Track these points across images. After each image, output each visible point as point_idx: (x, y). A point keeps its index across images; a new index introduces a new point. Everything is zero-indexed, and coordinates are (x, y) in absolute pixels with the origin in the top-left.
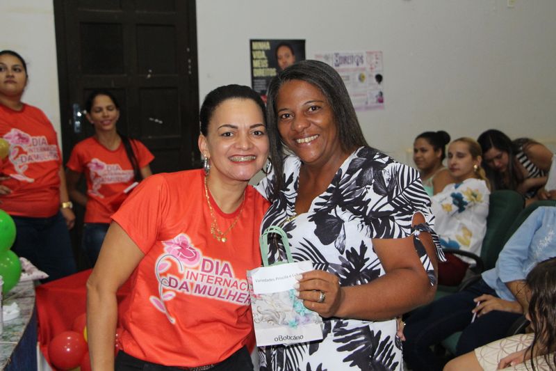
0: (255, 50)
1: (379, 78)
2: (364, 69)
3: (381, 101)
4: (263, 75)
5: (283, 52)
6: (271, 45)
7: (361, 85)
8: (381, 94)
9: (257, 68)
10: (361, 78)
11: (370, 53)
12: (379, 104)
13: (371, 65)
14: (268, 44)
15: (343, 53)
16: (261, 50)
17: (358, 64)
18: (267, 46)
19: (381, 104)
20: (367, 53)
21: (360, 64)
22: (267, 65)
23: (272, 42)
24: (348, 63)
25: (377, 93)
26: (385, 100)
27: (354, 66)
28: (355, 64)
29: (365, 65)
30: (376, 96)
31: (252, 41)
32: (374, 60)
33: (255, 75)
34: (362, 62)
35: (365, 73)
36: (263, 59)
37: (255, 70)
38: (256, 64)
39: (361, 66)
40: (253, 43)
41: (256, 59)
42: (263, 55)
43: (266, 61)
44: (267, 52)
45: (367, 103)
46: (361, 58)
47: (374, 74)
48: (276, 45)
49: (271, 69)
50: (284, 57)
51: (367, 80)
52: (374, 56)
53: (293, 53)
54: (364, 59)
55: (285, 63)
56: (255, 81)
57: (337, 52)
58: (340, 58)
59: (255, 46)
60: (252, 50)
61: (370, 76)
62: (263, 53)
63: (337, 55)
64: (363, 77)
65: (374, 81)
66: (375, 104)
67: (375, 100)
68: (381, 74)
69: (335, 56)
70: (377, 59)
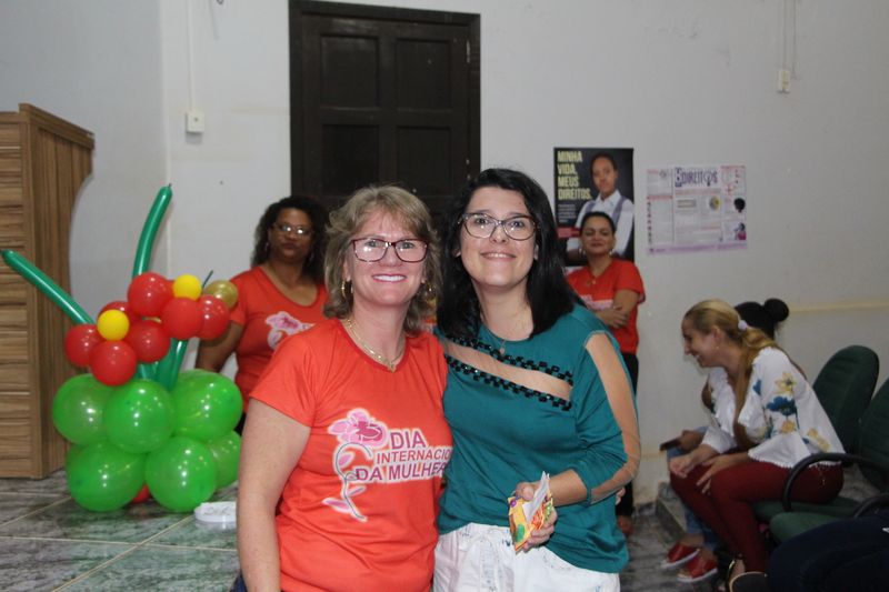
0: (561, 163)
1: (740, 204)
2: (717, 191)
3: (742, 237)
4: (572, 198)
5: (601, 165)
6: (583, 156)
7: (712, 213)
8: (743, 227)
9: (563, 188)
10: (714, 204)
11: (728, 168)
12: (739, 242)
13: (729, 186)
14: (580, 154)
15: (686, 168)
16: (570, 163)
17: (709, 184)
18: (578, 157)
19: (742, 242)
20: (723, 167)
21: (712, 183)
22: (577, 184)
23: (584, 151)
24: (695, 182)
25: (736, 225)
26: (748, 236)
27: (704, 186)
28: (705, 184)
29: (720, 185)
30: (736, 230)
31: (557, 150)
32: (733, 179)
33: (560, 198)
34: (716, 181)
35: (719, 197)
36: (573, 175)
37: (560, 191)
38: (562, 182)
39: (713, 186)
40: (559, 154)
41: (563, 175)
42: (572, 169)
43: (576, 179)
44: (578, 165)
45: (721, 239)
46: (714, 175)
47: (733, 198)
48: (592, 155)
49: (583, 190)
50: (602, 173)
51: (722, 206)
52: (733, 173)
53: (615, 168)
54: (719, 176)
55: (603, 181)
56: (560, 206)
57: (678, 166)
58: (684, 174)
59: (561, 157)
60: (556, 162)
61: (727, 201)
62: (573, 166)
63: (678, 170)
64: (717, 202)
65: (733, 208)
66: (734, 242)
67: (734, 235)
68: (743, 198)
69: (675, 172)
70: (737, 176)
